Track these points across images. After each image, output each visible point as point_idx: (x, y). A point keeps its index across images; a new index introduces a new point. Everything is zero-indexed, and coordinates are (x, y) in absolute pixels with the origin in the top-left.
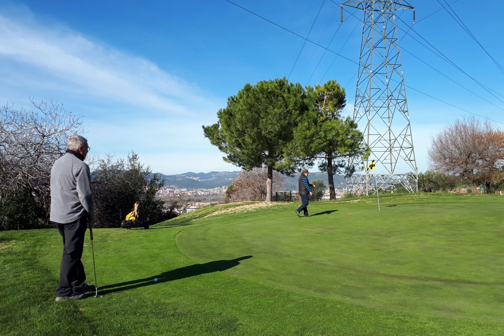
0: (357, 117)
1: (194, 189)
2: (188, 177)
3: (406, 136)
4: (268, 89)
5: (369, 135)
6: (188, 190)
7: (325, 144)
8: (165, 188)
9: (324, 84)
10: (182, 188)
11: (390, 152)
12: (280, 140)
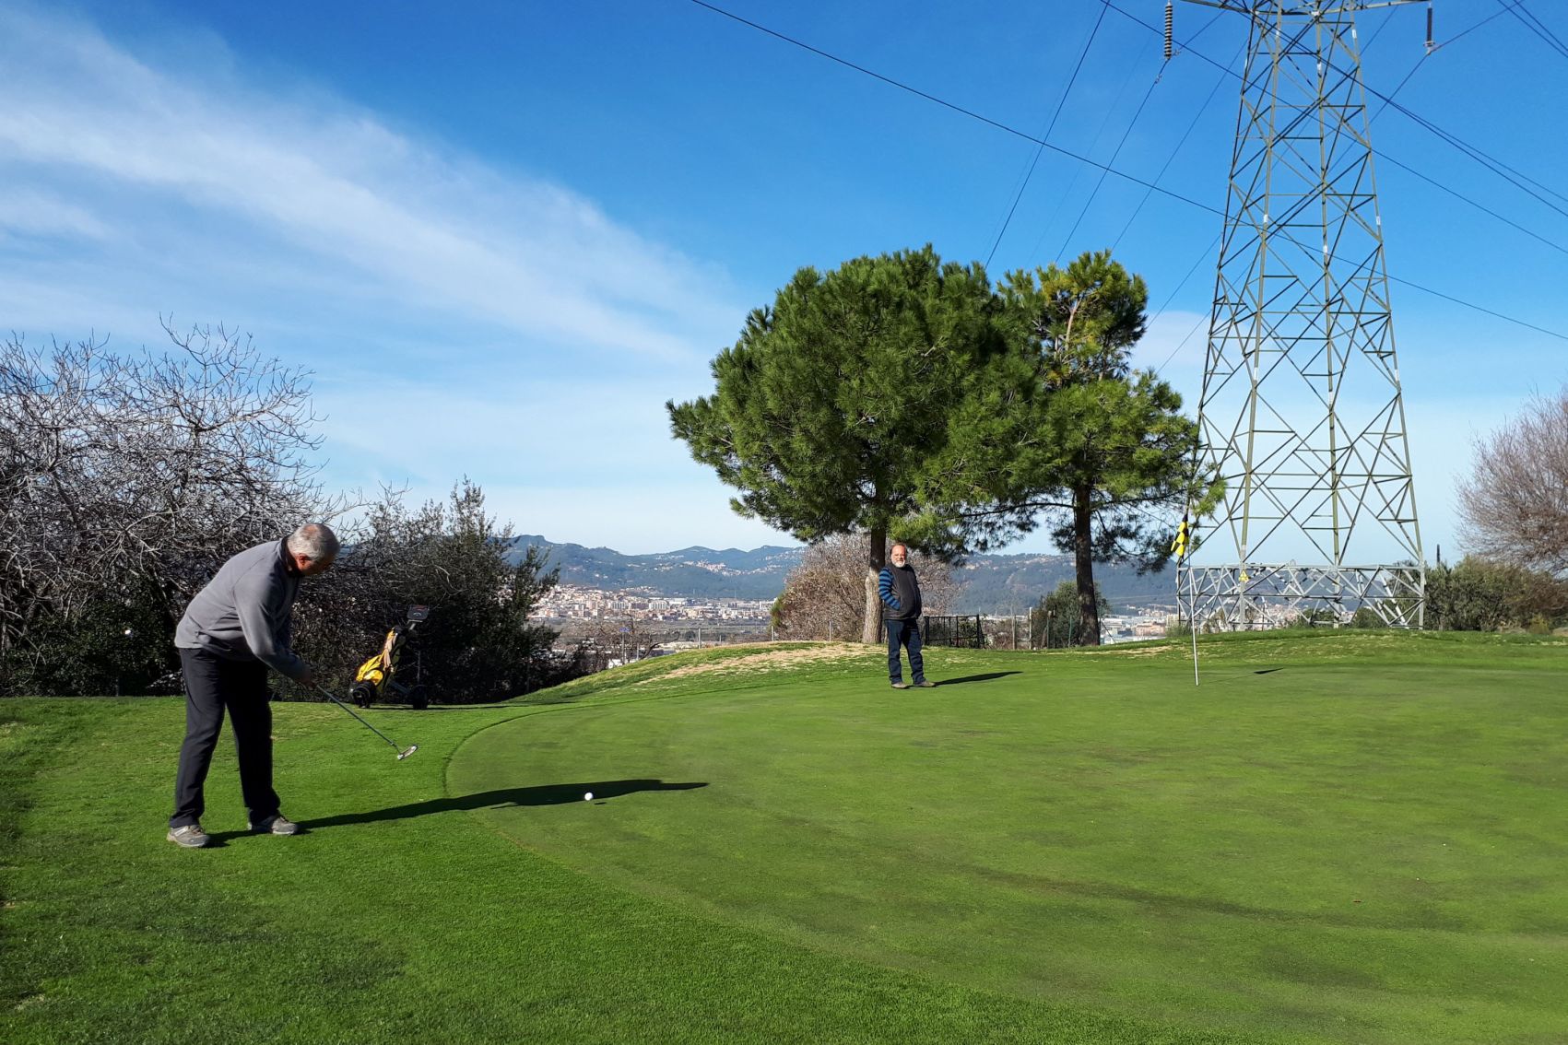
0: (1215, 371)
1: (707, 600)
2: (690, 563)
3: (1387, 436)
4: (867, 283)
5: (1254, 431)
6: (690, 604)
7: (1058, 461)
8: (622, 594)
9: (1069, 265)
10: (673, 596)
11: (1331, 492)
12: (908, 445)
